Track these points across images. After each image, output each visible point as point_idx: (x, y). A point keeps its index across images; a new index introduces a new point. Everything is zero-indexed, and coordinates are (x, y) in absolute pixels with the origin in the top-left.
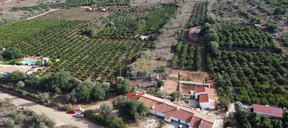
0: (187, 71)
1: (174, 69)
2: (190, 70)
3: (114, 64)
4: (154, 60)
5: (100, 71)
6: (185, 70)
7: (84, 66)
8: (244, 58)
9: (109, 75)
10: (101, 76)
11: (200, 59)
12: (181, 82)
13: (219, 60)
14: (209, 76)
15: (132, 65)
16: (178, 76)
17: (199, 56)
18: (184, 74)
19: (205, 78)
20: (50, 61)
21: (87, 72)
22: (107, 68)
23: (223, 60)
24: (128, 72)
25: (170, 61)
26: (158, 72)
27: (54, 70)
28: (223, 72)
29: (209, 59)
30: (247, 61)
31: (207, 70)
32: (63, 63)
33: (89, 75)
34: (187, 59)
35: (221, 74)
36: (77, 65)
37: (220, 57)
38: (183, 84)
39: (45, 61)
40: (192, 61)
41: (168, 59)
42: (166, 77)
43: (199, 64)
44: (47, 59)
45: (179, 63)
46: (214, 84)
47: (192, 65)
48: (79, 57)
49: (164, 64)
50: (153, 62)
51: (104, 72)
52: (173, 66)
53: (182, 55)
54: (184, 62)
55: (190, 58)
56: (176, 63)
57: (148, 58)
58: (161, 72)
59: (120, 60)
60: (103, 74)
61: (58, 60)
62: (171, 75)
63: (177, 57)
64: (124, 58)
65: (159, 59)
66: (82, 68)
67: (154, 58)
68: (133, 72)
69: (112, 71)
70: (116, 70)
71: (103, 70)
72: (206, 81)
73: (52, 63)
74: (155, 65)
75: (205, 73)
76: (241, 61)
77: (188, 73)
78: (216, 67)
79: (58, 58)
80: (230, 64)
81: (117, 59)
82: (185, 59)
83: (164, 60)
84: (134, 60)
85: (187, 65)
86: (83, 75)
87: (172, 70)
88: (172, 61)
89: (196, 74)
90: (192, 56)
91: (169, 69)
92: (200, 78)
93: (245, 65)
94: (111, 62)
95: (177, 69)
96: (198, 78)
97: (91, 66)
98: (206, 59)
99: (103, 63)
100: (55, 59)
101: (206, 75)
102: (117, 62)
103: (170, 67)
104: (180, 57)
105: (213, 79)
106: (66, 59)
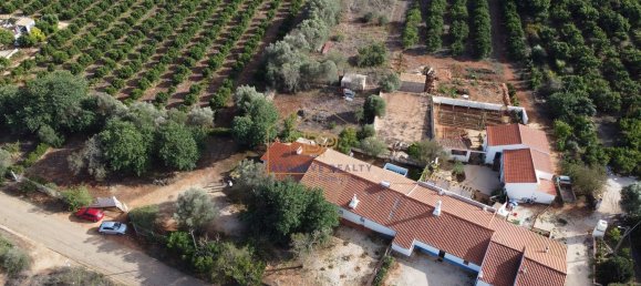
0: (450, 61)
1: (410, 52)
2: (459, 56)
3: (230, 38)
4: (350, 23)
5: (188, 64)
6: (444, 55)
7: (140, 46)
8: (620, 17)
9: (214, 75)
10: (192, 79)
11: (488, 20)
12: (436, 99)
13: (542, 22)
14: (518, 76)
15: (285, 45)
16: (423, 80)
17: (484, 11)
18: (441, 69)
19: (508, 85)
20: (38, 32)
21: (148, 66)
22: (208, 50)
23: (557, 22)
24: (272, 68)
25: (399, 27)
26: (364, 65)
27: (48, 58)
28: (560, 63)
29: (516, 21)
30: (629, 26)
31: (510, 55)
32: (78, 37)
33: (151, 78)
34: (448, 19)
35: (556, 69)
36: (120, 41)
37: (546, 14)
38: (444, 106)
39: (24, 29)
40: (465, 28)
41: (390, 18)
42: (390, 84)
43: (486, 35)
44: (28, 22)
45: (425, 34)
46: (537, 105)
47: (464, 41)
48: (127, 15)
49: (380, 36)
50: (347, 29)
51: (199, 64)
52: (407, 44)
53: (435, 8)
54: (439, 30)
55: (459, 18)
56: (415, 34)
57: (333, 19)
58: (373, 64)
59: (250, 22)
60: (197, 70)
61: (62, 25)
62: (405, 78)
63: (417, 13)
64: (261, 15)
65: (364, 21)
66: (133, 51)
67: (350, 16)
68: (286, 69)
69: (223, 61)
70: (236, 57)
71: (197, 59)
72: (511, 95)
73: (43, 37)
74: (354, 41)
75: (505, 65)
76: (611, 28)
77: (453, 68)
78: (539, 47)
79: (64, 18)
80: (579, 38)
81: (239, 20)
82: (442, 21)
83: (379, 24)
84: (289, 24)
85: (449, 39)
86: (134, 76)
87: (405, 56)
88: (404, 25)
89: (478, 71)
90: (464, 9)
91: (396, 54)
92: (493, 86)
93: (624, 39)
94: (224, 31)
95: (419, 52)
96: (486, 86)
97: (160, 45)
98: (506, 19)
99: (197, 35)
100: (51, 22)
101: (508, 73)
102: (239, 31)
103: (399, 44)
104: (426, 14)
105: (530, 86)
106: (89, 21)
